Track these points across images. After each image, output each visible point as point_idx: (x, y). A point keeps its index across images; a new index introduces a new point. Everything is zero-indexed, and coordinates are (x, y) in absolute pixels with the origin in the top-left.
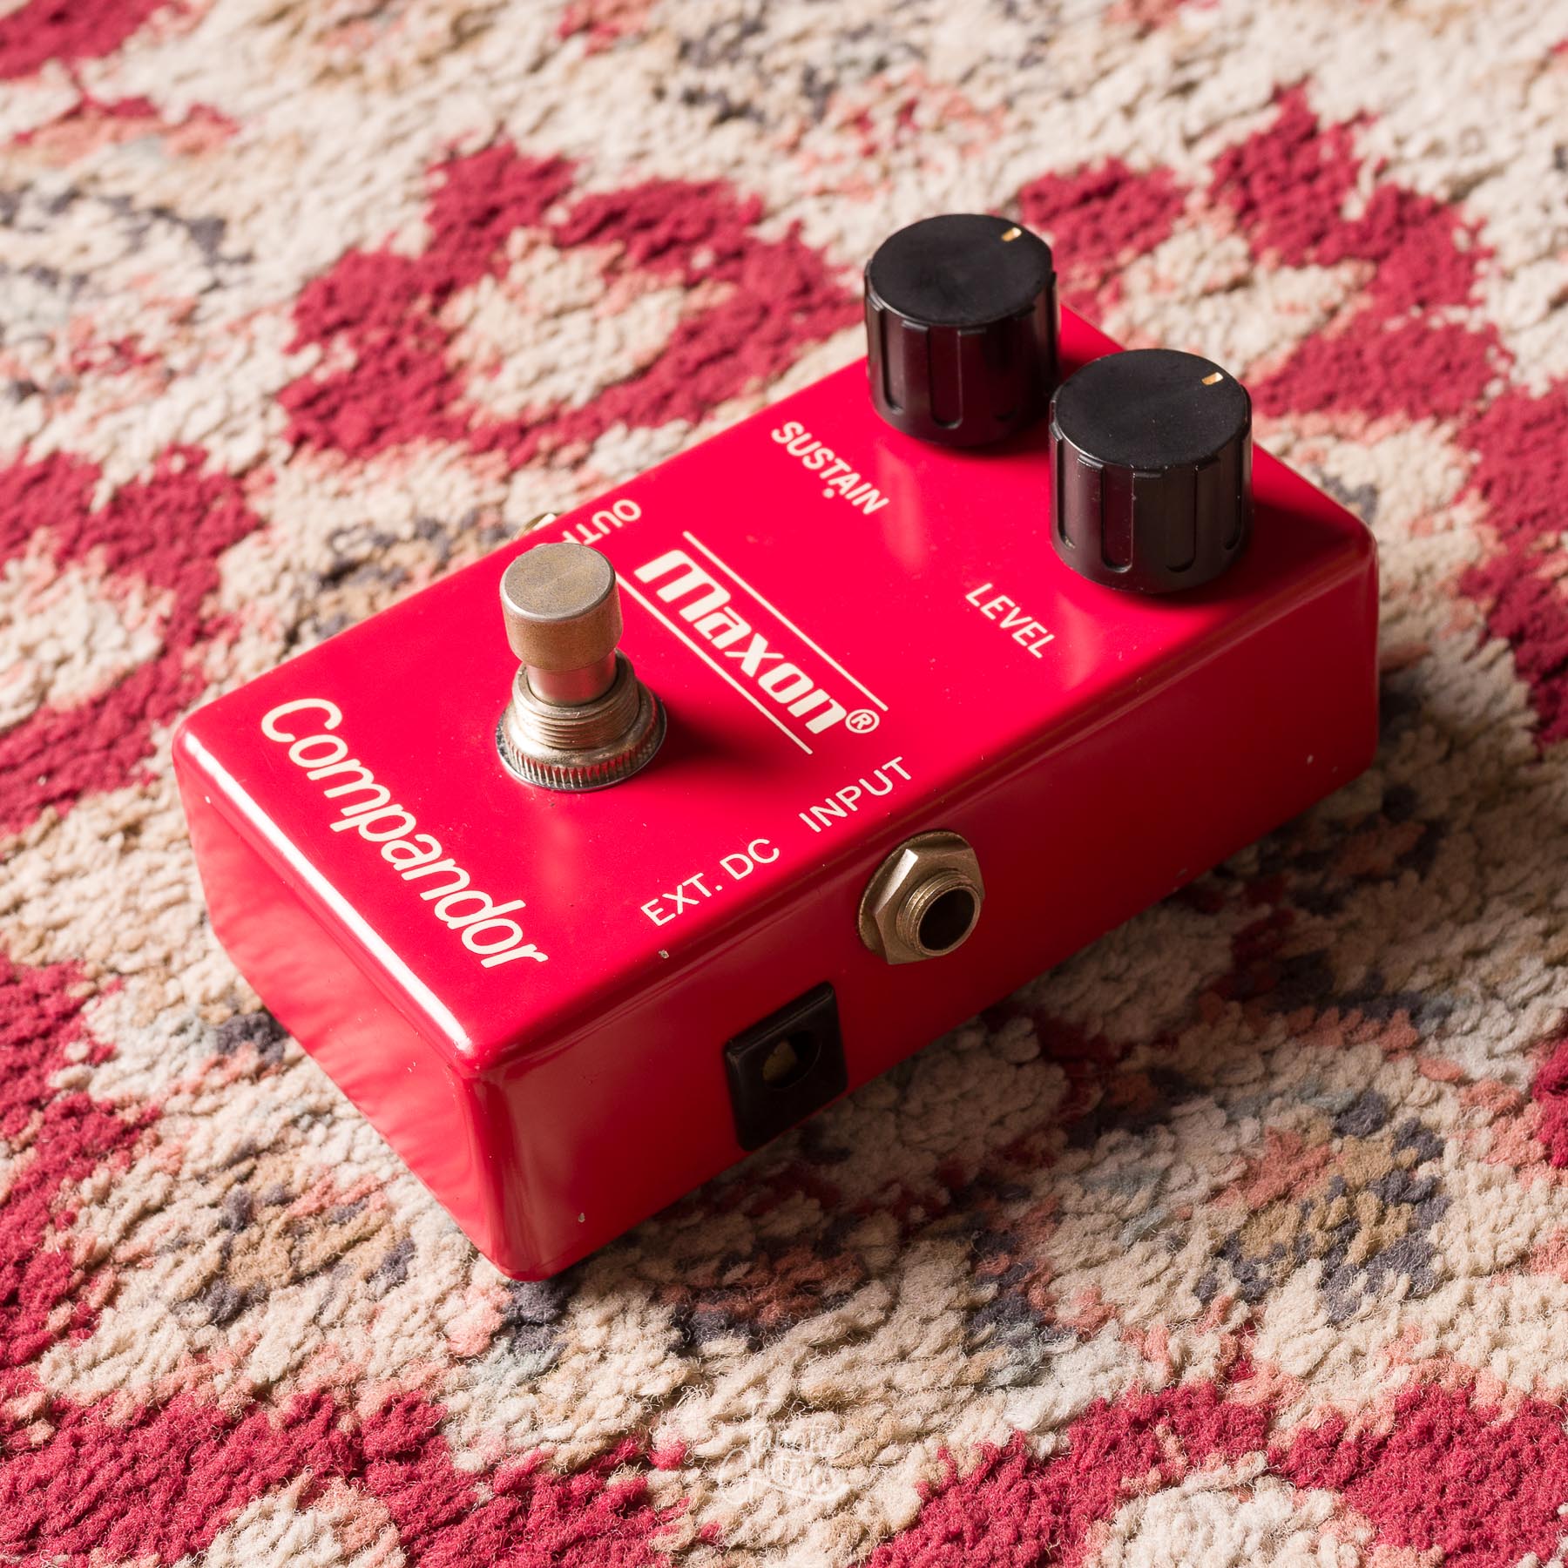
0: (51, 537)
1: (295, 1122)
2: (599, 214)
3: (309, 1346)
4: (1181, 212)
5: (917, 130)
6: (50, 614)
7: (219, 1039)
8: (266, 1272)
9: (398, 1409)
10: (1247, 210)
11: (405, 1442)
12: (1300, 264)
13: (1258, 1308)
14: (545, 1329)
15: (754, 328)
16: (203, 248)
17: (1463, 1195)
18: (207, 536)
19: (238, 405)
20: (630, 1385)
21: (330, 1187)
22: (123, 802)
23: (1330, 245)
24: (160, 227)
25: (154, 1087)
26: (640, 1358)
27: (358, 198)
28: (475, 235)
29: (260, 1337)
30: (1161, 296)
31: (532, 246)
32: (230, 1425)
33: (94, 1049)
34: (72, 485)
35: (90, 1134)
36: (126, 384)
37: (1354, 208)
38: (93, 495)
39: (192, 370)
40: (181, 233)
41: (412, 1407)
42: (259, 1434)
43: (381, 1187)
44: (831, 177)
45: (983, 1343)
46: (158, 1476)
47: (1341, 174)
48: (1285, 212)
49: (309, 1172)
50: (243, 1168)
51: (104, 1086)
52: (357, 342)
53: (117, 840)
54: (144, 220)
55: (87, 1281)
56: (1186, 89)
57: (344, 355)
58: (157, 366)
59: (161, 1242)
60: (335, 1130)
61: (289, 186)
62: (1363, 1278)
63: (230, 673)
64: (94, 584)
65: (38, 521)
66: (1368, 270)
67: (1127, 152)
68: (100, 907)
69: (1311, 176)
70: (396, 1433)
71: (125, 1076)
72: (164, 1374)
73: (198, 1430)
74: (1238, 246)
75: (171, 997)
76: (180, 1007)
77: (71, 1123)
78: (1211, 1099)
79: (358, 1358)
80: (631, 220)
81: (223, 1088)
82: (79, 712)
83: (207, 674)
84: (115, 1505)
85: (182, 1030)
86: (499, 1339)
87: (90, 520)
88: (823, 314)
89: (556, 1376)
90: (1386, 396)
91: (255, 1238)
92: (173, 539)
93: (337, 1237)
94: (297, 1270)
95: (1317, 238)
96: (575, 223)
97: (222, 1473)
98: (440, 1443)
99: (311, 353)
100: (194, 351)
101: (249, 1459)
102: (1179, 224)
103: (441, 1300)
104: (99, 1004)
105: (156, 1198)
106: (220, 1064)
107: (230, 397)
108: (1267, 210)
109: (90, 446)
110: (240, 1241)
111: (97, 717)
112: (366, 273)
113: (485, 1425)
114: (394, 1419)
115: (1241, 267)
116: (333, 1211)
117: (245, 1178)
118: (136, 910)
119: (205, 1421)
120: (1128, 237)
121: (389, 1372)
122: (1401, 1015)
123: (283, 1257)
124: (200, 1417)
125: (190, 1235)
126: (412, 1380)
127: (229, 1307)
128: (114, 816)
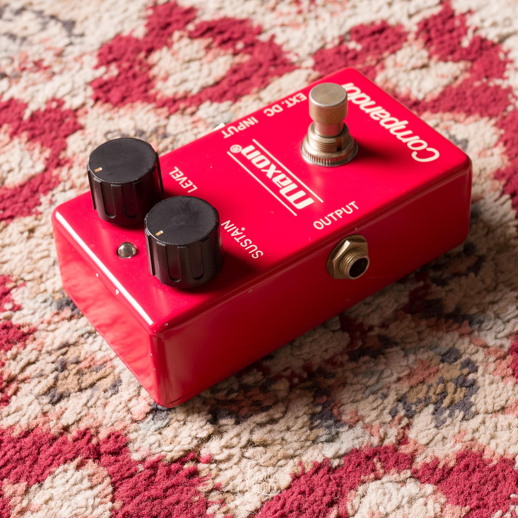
0: (9, 127)
1: (82, 336)
2: (205, 28)
3: (83, 413)
4: (406, 40)
5: (316, 6)
6: (7, 154)
7: (58, 305)
8: (70, 387)
9: (113, 437)
10: (428, 41)
11: (115, 448)
12: (446, 61)
13: (411, 420)
14: (165, 413)
15: (256, 71)
16: (67, 30)
17: (484, 386)
18: (63, 131)
19: (76, 86)
20: (194, 433)
21: (93, 359)
22: (29, 221)
23: (457, 55)
24: (52, 23)
25: (35, 320)
26: (197, 424)
27: (122, 17)
28: (162, 32)
29: (66, 409)
30: (398, 69)
31: (181, 37)
32: (54, 439)
33: (14, 306)
34: (17, 110)
35: (11, 335)
36: (38, 76)
37: (466, 43)
38: (24, 114)
39: (61, 72)
40: (60, 25)
41: (118, 437)
42: (64, 443)
43: (111, 360)
44: (286, 20)
45: (316, 426)
46: (28, 455)
47: (462, 31)
48: (442, 42)
49: (87, 353)
50: (64, 350)
51: (17, 319)
52: (119, 67)
53: (26, 234)
54: (47, 19)
55: (7, 386)
57: (114, 71)
58: (49, 71)
59: (34, 374)
60: (96, 339)
61: (98, 11)
62: (448, 412)
63: (69, 179)
64: (23, 145)
65: (5, 121)
66: (469, 65)
67: (388, 18)
68: (19, 257)
69: (451, 31)
70: (112, 445)
71: (24, 316)
72: (32, 420)
73: (43, 440)
74: (425, 53)
75: (42, 290)
76: (45, 293)
77: (5, 331)
78: (399, 347)
79: (100, 418)
80: (216, 30)
81: (58, 322)
82: (15, 189)
83: (60, 178)
84: (13, 464)
85: (45, 301)
86: (149, 415)
87: (23, 122)
88: (281, 68)
89: (168, 429)
90: (473, 108)
91: (66, 375)
92: (51, 131)
93: (95, 376)
94: (80, 387)
95: (452, 52)
96: (197, 30)
97: (51, 455)
98: (127, 450)
99: (103, 69)
100: (62, 66)
101: (60, 451)
102: (405, 44)
103: (130, 400)
104: (17, 290)
105: (33, 358)
106: (58, 314)
107: (74, 83)
108: (435, 42)
109: (24, 97)
110: (61, 375)
111: (21, 191)
112: (123, 43)
113: (142, 444)
114: (111, 441)
115: (425, 61)
116: (94, 367)
117: (64, 354)
118: (32, 259)
119: (46, 437)
120: (387, 48)
121: (110, 424)
122: (466, 322)
123: (76, 382)
124: (44, 436)
125: (44, 372)
126: (118, 427)
127: (56, 398)
128: (25, 225)
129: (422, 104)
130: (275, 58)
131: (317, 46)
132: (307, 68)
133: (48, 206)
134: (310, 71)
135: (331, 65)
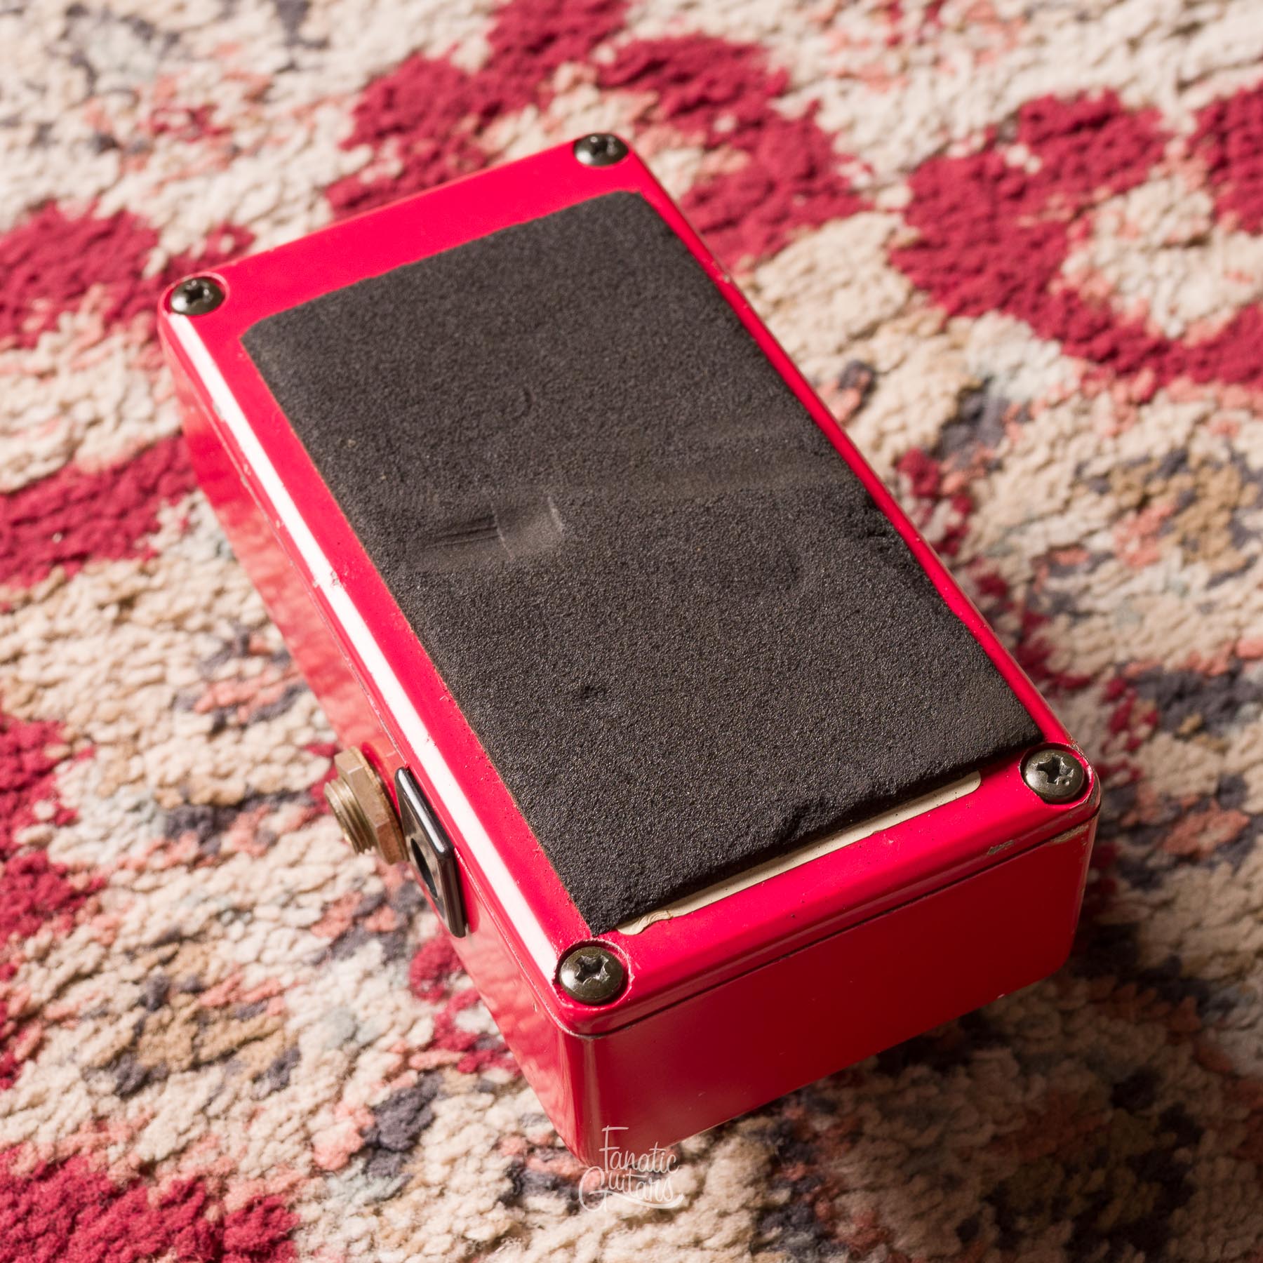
0: (105, 295)
1: (218, 916)
2: (641, 61)
3: (194, 1134)
4: (1160, 159)
5: (941, 27)
6: (91, 375)
7: (167, 824)
8: (170, 1054)
9: (259, 1210)
10: (1220, 165)
11: (259, 1244)
14: (397, 1158)
15: (757, 203)
16: (286, 26)
19: (290, 194)
20: (459, 1226)
21: (237, 984)
22: (122, 573)
25: (104, 857)
26: (473, 1203)
28: (528, 61)
29: (153, 1116)
30: (1125, 241)
31: (577, 82)
32: (115, 1194)
33: (60, 810)
34: (131, 248)
35: (42, 894)
36: (195, 153)
38: (146, 262)
39: (255, 151)
40: (269, 8)
41: (271, 1210)
42: (138, 1210)
43: (281, 993)
44: (856, 61)
45: (770, 1243)
46: (46, 1231)
49: (223, 966)
50: (167, 951)
51: (63, 849)
52: (405, 151)
53: (112, 612)
55: (16, 1032)
56: (1188, 31)
57: (391, 162)
58: (224, 140)
59: (86, 1008)
60: (252, 928)
64: (134, 350)
65: (96, 277)
67: (1124, 86)
68: (86, 675)
70: (253, 1233)
71: (81, 842)
72: (67, 1135)
73: (88, 1193)
74: (1204, 203)
75: (134, 773)
76: (139, 786)
77: (26, 880)
79: (234, 1153)
80: (669, 71)
81: (163, 870)
82: (99, 477)
84: (6, 1251)
85: (137, 808)
86: (356, 1159)
87: (142, 285)
88: (821, 200)
89: (398, 1206)
91: (166, 1019)
93: (238, 1031)
94: (197, 1057)
96: (619, 65)
97: (100, 1239)
98: (289, 1248)
99: (362, 154)
100: (259, 131)
101: (125, 1230)
102: (1156, 171)
103: (313, 1112)
104: (70, 769)
105: (88, 966)
106: (164, 847)
107: (284, 184)
108: (1237, 170)
109: (152, 210)
110: (152, 1020)
111: (115, 483)
112: (425, 81)
113: (330, 1239)
114: (254, 1218)
115: (1202, 226)
116: (236, 1008)
117: (166, 962)
118: (118, 682)
119: (94, 1186)
120: (1107, 175)
121: (257, 1172)
122: (1189, 1002)
123: (186, 1043)
124: (89, 1182)
125: (111, 1007)
126: (276, 1185)
127: (132, 1083)
128: (113, 586)
129: (1175, 353)
130: (811, 173)
131: (926, 146)
132: (889, 211)
133: (175, 537)
134: (896, 220)
135: (953, 208)
